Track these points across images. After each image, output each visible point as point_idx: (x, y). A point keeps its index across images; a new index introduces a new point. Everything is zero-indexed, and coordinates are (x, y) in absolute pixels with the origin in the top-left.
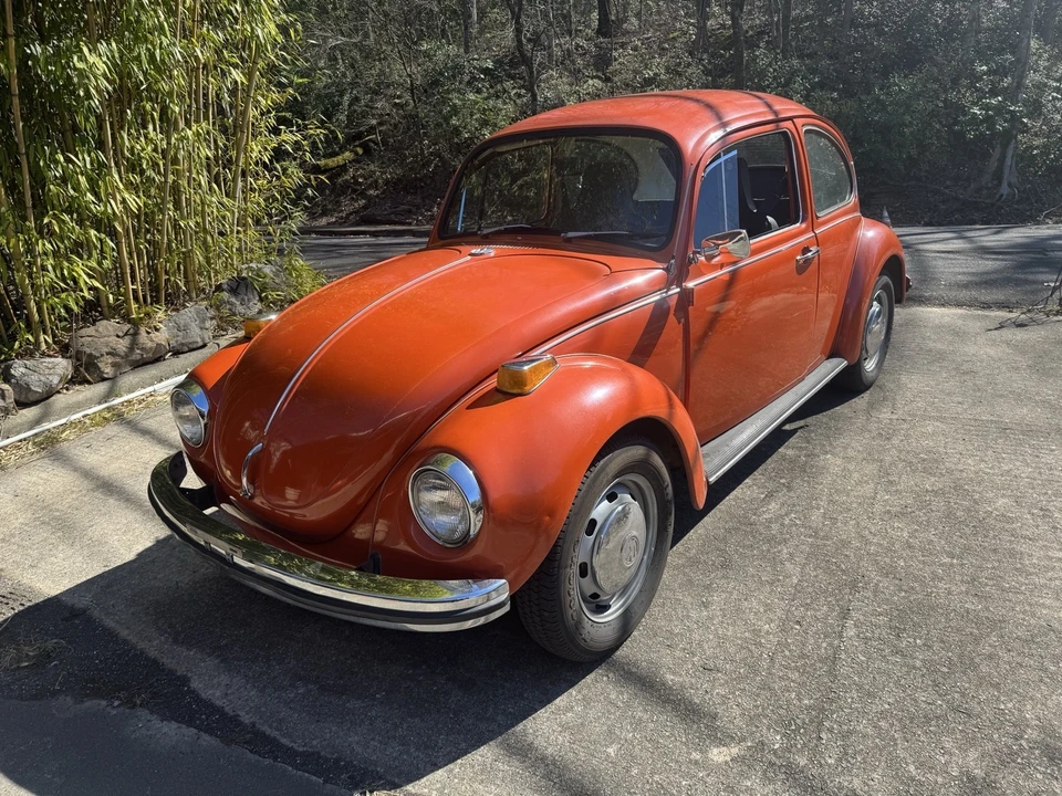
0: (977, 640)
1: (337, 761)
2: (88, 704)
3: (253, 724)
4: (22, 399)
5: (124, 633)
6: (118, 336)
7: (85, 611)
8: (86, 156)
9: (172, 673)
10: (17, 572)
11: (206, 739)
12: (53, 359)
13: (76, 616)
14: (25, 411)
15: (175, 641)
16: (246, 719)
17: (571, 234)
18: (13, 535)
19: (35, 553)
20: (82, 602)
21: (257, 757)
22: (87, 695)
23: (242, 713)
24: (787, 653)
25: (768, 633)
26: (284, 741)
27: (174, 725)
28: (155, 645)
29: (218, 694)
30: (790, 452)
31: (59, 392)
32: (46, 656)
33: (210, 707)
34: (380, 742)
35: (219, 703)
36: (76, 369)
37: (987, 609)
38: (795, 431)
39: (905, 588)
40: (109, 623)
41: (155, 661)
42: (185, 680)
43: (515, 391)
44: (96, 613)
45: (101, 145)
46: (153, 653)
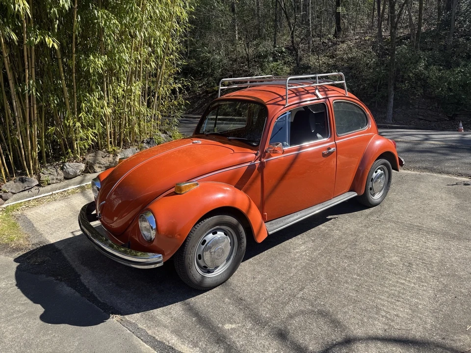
0: (344, 306)
1: (111, 307)
2: (49, 278)
3: (92, 292)
4: (66, 177)
5: (69, 259)
6: (102, 157)
7: (60, 250)
8: (97, 93)
9: (77, 273)
10: (46, 235)
11: (77, 294)
12: (78, 164)
13: (57, 251)
14: (66, 181)
15: (82, 264)
16: (91, 290)
17: (230, 138)
18: (50, 223)
19: (53, 230)
20: (60, 247)
21: (89, 301)
22: (50, 275)
23: (90, 288)
24: (272, 299)
25: (270, 291)
26: (99, 298)
27: (70, 288)
28: (75, 264)
29: (87, 281)
30: (323, 228)
31: (79, 175)
32: (44, 262)
33: (82, 285)
34: (126, 304)
35: (86, 284)
36: (86, 168)
37: (357, 296)
38: (331, 219)
39: (331, 284)
40: (66, 255)
41: (74, 269)
42: (79, 276)
43: (179, 193)
44: (63, 251)
45: (102, 90)
46: (74, 266)
